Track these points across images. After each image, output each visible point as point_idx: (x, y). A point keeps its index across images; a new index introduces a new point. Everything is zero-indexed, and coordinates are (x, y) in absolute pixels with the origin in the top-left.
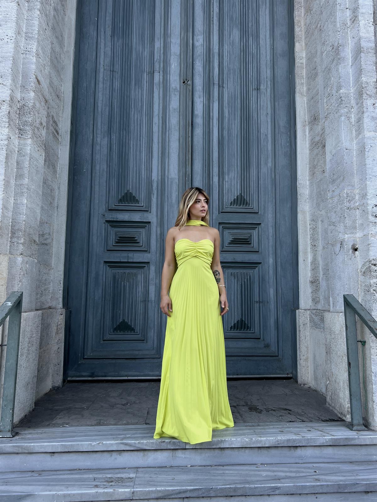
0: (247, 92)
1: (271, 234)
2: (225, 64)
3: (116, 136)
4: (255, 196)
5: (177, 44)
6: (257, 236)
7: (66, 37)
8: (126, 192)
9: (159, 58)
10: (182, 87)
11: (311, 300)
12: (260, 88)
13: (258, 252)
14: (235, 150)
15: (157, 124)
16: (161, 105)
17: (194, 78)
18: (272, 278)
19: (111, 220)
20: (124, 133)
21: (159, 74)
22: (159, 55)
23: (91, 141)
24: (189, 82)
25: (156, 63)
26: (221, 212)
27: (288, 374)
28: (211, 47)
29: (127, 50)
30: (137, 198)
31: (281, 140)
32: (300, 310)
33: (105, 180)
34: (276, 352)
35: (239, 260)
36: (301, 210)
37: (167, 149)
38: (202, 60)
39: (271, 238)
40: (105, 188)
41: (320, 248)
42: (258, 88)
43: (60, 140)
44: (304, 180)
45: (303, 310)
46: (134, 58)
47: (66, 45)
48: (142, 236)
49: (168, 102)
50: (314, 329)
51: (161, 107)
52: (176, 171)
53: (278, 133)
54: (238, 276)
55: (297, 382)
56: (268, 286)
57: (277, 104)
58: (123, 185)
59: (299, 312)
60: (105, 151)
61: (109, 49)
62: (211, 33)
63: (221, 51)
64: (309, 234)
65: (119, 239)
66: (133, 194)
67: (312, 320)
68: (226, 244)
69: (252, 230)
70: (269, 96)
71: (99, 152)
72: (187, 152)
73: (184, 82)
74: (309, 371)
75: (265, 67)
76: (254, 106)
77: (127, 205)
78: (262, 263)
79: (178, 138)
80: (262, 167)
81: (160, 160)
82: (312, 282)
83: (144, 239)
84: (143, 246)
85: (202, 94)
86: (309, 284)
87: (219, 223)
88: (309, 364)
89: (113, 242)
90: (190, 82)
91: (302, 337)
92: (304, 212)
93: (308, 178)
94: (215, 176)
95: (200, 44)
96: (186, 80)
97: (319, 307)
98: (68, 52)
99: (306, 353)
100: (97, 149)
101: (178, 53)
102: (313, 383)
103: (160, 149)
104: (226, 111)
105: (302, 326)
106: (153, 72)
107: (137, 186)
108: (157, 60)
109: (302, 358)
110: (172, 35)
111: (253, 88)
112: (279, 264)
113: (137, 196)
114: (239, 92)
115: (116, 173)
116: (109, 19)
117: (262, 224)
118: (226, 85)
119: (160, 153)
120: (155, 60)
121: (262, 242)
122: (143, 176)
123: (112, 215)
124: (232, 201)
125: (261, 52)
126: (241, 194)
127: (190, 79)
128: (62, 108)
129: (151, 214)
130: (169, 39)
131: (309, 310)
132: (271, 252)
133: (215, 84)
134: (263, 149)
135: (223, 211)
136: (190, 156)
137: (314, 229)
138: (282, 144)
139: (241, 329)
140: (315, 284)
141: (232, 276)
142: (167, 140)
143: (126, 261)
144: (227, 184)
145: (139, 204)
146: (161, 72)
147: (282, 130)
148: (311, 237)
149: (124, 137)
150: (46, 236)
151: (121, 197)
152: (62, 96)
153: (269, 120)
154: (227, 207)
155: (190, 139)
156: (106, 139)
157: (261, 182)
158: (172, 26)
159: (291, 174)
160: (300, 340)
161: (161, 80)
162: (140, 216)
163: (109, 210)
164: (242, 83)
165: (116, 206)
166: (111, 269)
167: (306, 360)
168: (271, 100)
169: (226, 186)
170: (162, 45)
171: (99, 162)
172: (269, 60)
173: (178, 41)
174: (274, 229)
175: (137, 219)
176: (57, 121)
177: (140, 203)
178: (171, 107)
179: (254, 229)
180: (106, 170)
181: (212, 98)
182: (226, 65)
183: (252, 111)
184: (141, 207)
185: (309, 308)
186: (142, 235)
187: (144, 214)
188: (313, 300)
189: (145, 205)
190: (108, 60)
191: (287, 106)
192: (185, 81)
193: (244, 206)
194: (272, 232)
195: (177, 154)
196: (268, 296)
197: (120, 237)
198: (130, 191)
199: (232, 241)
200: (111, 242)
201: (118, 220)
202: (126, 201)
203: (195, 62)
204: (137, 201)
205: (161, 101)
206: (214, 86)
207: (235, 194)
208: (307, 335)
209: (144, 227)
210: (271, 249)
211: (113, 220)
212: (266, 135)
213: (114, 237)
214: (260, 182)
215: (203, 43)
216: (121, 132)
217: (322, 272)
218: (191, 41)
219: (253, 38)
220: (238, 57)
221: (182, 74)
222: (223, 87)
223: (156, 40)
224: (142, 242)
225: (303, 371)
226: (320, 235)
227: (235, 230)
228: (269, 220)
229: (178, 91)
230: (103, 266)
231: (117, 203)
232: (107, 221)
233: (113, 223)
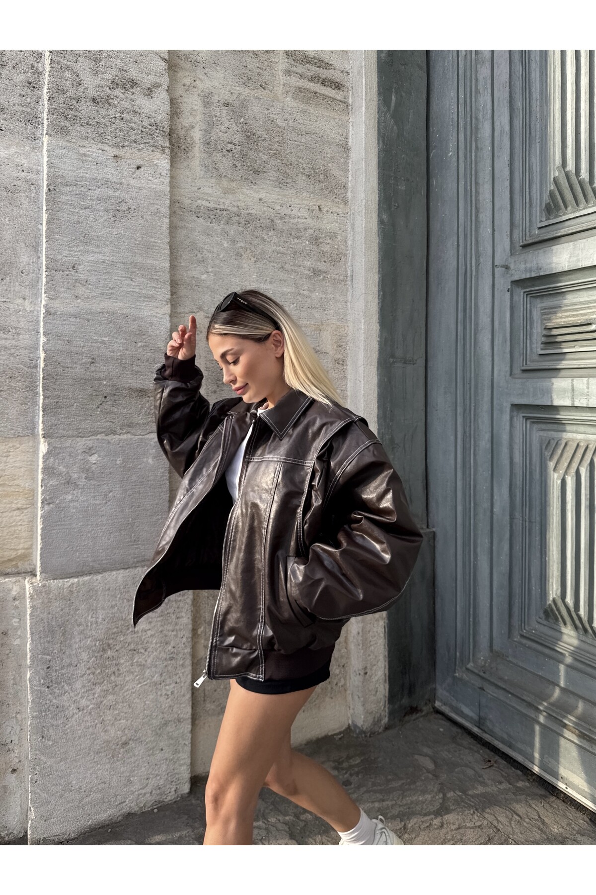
8: (555, 174)
19: (523, 277)
33: (507, 158)
40: (507, 183)
43: (351, 102)
65: (546, 332)
66: (577, 174)
89: (539, 343)
123: (527, 263)
143: (568, 403)
151: (548, 198)
163: (525, 246)
165: (543, 230)
166: (535, 426)
180: (507, 127)
198: (569, 168)
200: (534, 345)
201: (542, 274)
211: (528, 276)
213: (540, 330)
230: (508, 417)
231: (544, 219)
232: (517, 283)
233: (533, 286)
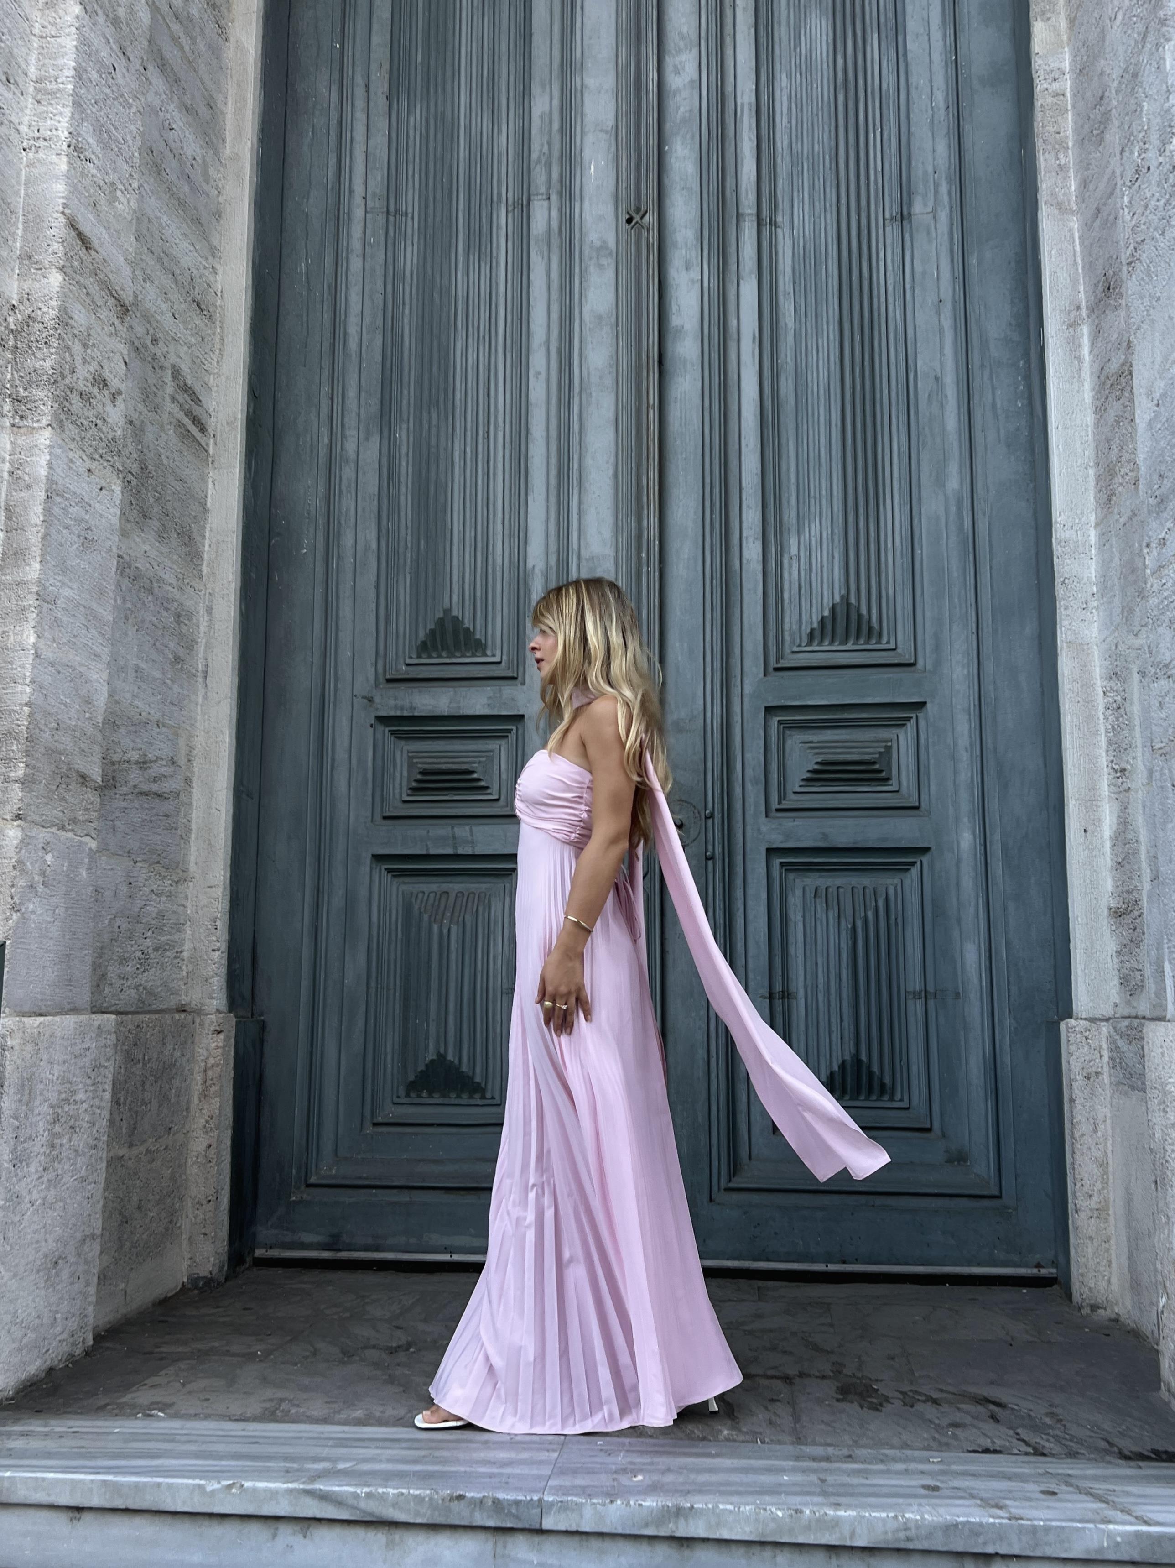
0: (865, 234)
1: (963, 741)
2: (782, 141)
3: (408, 429)
4: (903, 602)
5: (607, 91)
6: (912, 751)
7: (229, 111)
8: (439, 614)
9: (546, 148)
10: (623, 237)
11: (1116, 981)
12: (910, 214)
13: (917, 808)
14: (823, 440)
15: (543, 376)
16: (555, 308)
17: (668, 203)
18: (972, 904)
19: (392, 713)
20: (434, 416)
21: (546, 203)
22: (546, 138)
23: (323, 452)
24: (647, 218)
25: (538, 169)
26: (776, 669)
27: (1038, 1266)
28: (729, 88)
29: (439, 136)
30: (478, 636)
31: (993, 388)
32: (1072, 1022)
33: (373, 579)
34: (993, 1181)
35: (843, 841)
36: (1069, 638)
37: (576, 457)
38: (693, 137)
39: (965, 754)
40: (373, 606)
41: (1138, 780)
42: (905, 213)
43: (211, 451)
44: (1076, 527)
45: (1082, 1022)
46: (461, 159)
47: (228, 139)
48: (496, 767)
49: (577, 296)
50: (1126, 1094)
51: (555, 316)
52: (607, 532)
53: (982, 366)
54: (841, 898)
55: (1069, 1295)
56: (956, 934)
57: (973, 261)
58: (430, 590)
59: (1067, 1028)
60: (371, 482)
61: (380, 142)
62: (728, 40)
63: (764, 98)
64: (1103, 730)
65: (419, 777)
66: (462, 622)
67: (1117, 1061)
68: (795, 783)
69: (895, 731)
70: (946, 237)
71: (353, 485)
72: (644, 462)
73: (629, 221)
74: (1113, 1257)
75: (930, 134)
76: (890, 282)
77: (448, 661)
78: (934, 848)
79: (611, 415)
80: (924, 494)
81: (553, 499)
82: (1118, 914)
83: (504, 776)
84: (502, 798)
85: (694, 254)
86: (1105, 922)
87: (766, 708)
88: (1112, 1230)
89: (401, 788)
90: (651, 219)
91: (1079, 1123)
92: (1080, 648)
93: (1093, 518)
94: (751, 540)
95: (688, 79)
96: (638, 210)
97: (1143, 1007)
98: (235, 158)
99: (1099, 1185)
100: (344, 477)
101: (610, 122)
102: (1129, 1304)
103: (554, 461)
104: (787, 308)
105: (1080, 1081)
106: (529, 200)
107: (478, 594)
108: (539, 157)
109: (1082, 1202)
110: (589, 64)
111: (887, 216)
112: (996, 849)
113: (478, 627)
114: (832, 232)
115: (409, 555)
116: (380, 40)
117: (928, 705)
118: (787, 218)
119: (553, 472)
120: (534, 156)
121: (932, 772)
122: (499, 561)
123: (396, 699)
124: (815, 625)
125: (913, 80)
126: (846, 598)
127: (652, 205)
128: (218, 346)
129: (525, 687)
130: (578, 79)
131: (1107, 1020)
132: (965, 807)
133: (743, 215)
134: (927, 429)
135: (783, 663)
136: (654, 474)
137: (1118, 709)
138: (999, 405)
139: (859, 1093)
140: (1128, 919)
141: (818, 901)
142: (576, 427)
143: (449, 851)
144: (795, 565)
145: (485, 655)
146: (554, 198)
147: (996, 351)
148: (1110, 742)
149: (434, 431)
150: (155, 770)
151: (426, 635)
152: (219, 303)
153: (947, 323)
154: (796, 649)
155: (654, 415)
156: (376, 439)
157: (924, 551)
158: (587, 32)
159: (1035, 514)
160: (1073, 1137)
161: (555, 224)
162: (490, 698)
163: (389, 681)
164: (843, 201)
165: (411, 668)
166: (396, 880)
167: (1101, 1212)
168: (952, 251)
169: (792, 574)
170: (556, 102)
171: (353, 520)
172: (942, 105)
173: (609, 81)
174: (975, 723)
175: (478, 707)
176: (197, 388)
177: (489, 653)
178: (586, 309)
179: (901, 723)
180: (374, 546)
181: (734, 267)
182: (786, 143)
183: (883, 299)
184: (493, 667)
185: (1108, 1011)
186: (496, 761)
187: (500, 691)
188: (1124, 981)
189: (505, 657)
190: (379, 178)
191: (1013, 264)
192: (633, 214)
193: (862, 642)
194: (966, 732)
195: (611, 472)
196: (959, 973)
197: (424, 773)
198: (455, 613)
199: (815, 771)
200: (397, 791)
201: (416, 714)
202: (443, 649)
203: (670, 148)
204: (480, 647)
205: (555, 296)
206: (742, 224)
207: (825, 601)
208: (1100, 1116)
209: (503, 735)
210: (964, 795)
211: (399, 713)
212: (936, 379)
213: (405, 774)
214: (918, 552)
215: (696, 76)
216: (425, 414)
217: (1148, 871)
218: (653, 74)
219: (883, 36)
220: (825, 109)
221: (623, 193)
222: (774, 224)
223: (536, 89)
224: (496, 786)
225: (1090, 1255)
226: (1137, 728)
227: (829, 732)
228: (957, 687)
229: (611, 254)
230: (368, 869)
231: (414, 656)
232: (381, 719)
233: (400, 725)
